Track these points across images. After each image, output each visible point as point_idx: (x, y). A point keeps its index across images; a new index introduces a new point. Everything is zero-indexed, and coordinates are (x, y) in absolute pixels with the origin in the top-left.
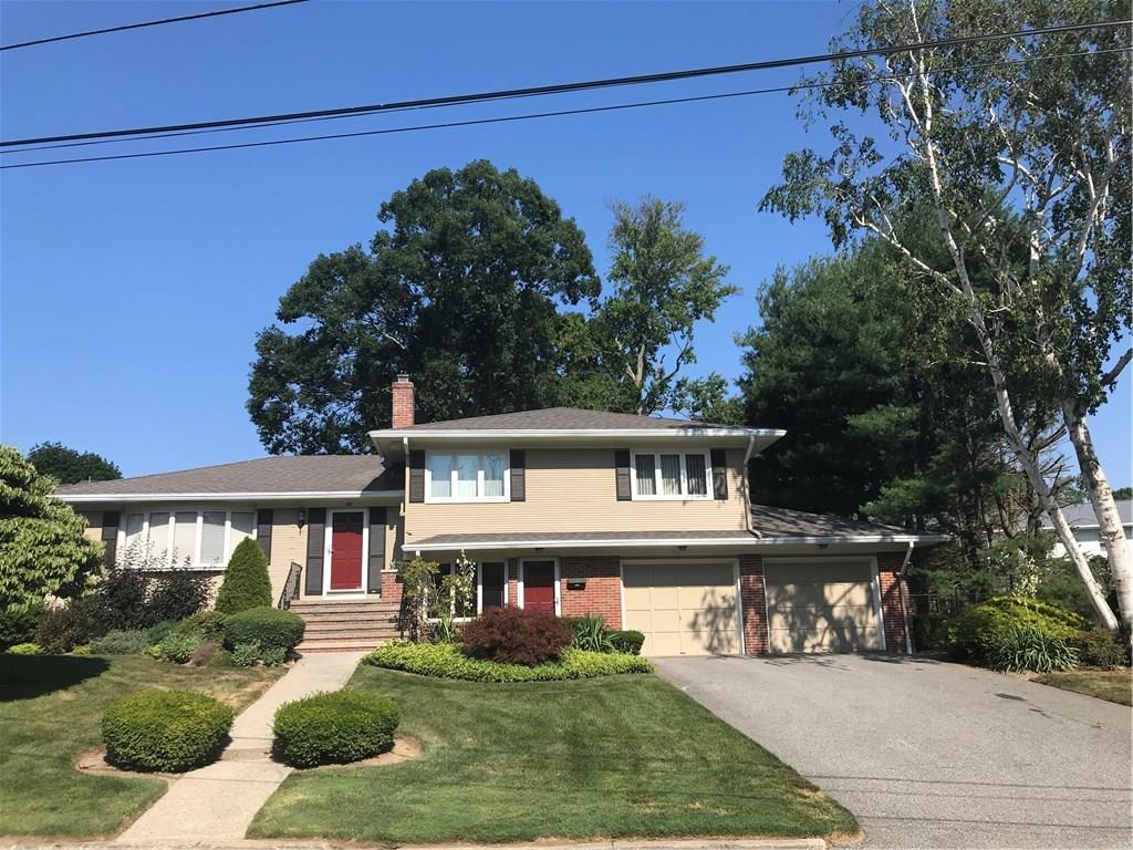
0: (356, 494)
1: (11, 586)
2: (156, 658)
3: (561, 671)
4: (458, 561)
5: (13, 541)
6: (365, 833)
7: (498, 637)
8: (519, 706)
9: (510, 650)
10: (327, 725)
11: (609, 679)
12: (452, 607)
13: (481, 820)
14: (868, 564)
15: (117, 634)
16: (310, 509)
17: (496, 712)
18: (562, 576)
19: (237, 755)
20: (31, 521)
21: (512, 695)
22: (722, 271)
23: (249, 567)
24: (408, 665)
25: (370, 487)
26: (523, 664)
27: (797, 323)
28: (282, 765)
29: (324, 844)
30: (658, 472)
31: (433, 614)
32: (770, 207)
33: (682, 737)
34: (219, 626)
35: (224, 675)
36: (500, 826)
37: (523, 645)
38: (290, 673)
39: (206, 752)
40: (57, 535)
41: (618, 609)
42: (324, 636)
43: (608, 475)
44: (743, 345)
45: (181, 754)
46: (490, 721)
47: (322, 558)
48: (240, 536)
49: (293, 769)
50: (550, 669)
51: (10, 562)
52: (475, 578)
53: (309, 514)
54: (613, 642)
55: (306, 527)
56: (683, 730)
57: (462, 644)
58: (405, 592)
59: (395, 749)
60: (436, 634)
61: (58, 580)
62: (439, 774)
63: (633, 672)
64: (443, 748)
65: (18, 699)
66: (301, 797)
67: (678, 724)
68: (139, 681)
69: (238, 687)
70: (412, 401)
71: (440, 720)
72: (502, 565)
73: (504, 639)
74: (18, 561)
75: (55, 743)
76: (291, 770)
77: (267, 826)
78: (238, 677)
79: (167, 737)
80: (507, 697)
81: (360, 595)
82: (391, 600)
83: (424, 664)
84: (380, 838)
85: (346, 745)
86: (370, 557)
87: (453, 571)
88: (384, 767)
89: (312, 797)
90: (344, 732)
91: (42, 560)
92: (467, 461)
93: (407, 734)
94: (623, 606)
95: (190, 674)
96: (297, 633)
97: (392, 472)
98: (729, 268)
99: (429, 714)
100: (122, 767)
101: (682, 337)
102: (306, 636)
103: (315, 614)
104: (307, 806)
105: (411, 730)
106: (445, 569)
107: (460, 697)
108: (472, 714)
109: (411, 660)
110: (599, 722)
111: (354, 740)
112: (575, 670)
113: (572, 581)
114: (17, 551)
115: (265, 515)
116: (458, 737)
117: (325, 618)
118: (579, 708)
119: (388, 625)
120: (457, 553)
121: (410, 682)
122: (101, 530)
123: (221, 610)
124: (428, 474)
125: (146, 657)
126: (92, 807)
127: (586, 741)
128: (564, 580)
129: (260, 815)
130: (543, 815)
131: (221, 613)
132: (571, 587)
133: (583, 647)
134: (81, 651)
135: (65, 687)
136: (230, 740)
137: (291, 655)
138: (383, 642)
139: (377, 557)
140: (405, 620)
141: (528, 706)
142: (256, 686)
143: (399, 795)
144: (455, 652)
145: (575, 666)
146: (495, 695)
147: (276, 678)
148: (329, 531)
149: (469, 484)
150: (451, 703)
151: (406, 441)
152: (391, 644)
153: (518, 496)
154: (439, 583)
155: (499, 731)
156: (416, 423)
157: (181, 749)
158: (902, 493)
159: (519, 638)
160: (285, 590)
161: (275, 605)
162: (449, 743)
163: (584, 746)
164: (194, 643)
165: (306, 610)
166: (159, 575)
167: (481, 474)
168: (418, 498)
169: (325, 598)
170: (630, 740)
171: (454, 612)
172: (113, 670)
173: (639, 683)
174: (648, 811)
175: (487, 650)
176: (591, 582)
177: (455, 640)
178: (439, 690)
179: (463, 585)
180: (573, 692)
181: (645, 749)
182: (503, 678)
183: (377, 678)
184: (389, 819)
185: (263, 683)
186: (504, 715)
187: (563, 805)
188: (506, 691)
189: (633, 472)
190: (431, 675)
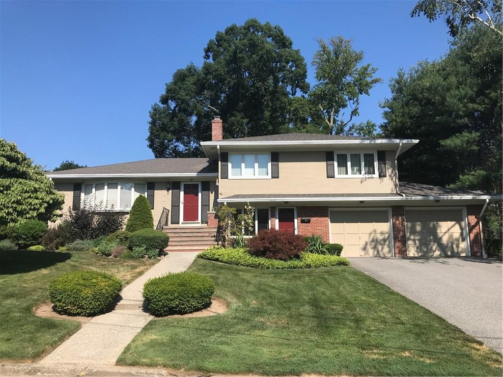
0: (194, 174)
1: (8, 214)
2: (97, 254)
3: (302, 264)
4: (246, 207)
5: (10, 190)
6: (190, 366)
7: (268, 245)
8: (281, 283)
9: (274, 252)
10: (172, 293)
11: (327, 268)
12: (243, 230)
13: (264, 359)
14: (461, 211)
15: (79, 241)
16: (172, 182)
17: (268, 286)
18: (298, 217)
19: (124, 307)
20: (21, 180)
21: (276, 276)
22: (374, 71)
23: (142, 209)
24: (220, 259)
25: (202, 171)
26: (281, 259)
27: (412, 95)
28: (147, 314)
29: (164, 371)
30: (349, 164)
31: (233, 234)
32: (417, 14)
33: (380, 304)
34: (126, 238)
35: (126, 262)
36: (277, 364)
37: (281, 249)
38: (161, 261)
39: (105, 305)
40: (35, 188)
41: (327, 233)
42: (179, 244)
43: (323, 164)
44: (383, 107)
45: (91, 307)
46: (265, 291)
47: (179, 206)
48: (138, 195)
49: (153, 317)
50: (296, 263)
51: (7, 200)
52: (254, 216)
53: (173, 185)
54: (326, 249)
55: (170, 191)
56: (379, 299)
57: (248, 249)
58: (219, 222)
59: (213, 305)
60: (235, 244)
61: (36, 212)
62: (237, 324)
63: (339, 265)
64: (239, 306)
65: (19, 273)
66: (154, 337)
67: (374, 295)
68: (84, 264)
69: (132, 269)
70: (221, 129)
71: (237, 289)
72: (268, 210)
73: (271, 246)
74: (12, 201)
75: (28, 298)
76: (151, 318)
77: (129, 357)
78: (133, 263)
79: (82, 297)
80: (274, 277)
81: (198, 224)
82: (213, 226)
83: (228, 258)
84: (200, 369)
85: (183, 304)
86: (202, 206)
87: (243, 212)
88: (205, 318)
89: (159, 337)
90: (182, 296)
91: (27, 201)
92: (249, 158)
93: (219, 297)
94: (330, 231)
95: (109, 262)
96: (165, 242)
97: (212, 165)
98: (377, 69)
99: (231, 286)
100: (59, 313)
101: (353, 103)
102: (170, 243)
103: (175, 233)
104: (156, 344)
105: (221, 295)
106: (239, 212)
107: (248, 276)
108: (255, 287)
109: (222, 256)
110: (328, 293)
111: (188, 301)
112: (309, 263)
113: (303, 218)
114: (12, 195)
115: (151, 185)
116: (248, 300)
117: (180, 235)
118: (315, 284)
119: (211, 239)
120: (246, 203)
121: (221, 268)
122: (73, 192)
123: (128, 231)
124: (230, 165)
125: (92, 253)
126: (31, 340)
127: (322, 304)
128: (300, 218)
129: (128, 349)
130: (304, 357)
131: (127, 232)
132: (303, 221)
133: (311, 252)
134: (62, 249)
135: (45, 267)
136: (120, 298)
137: (162, 253)
138: (208, 247)
139: (205, 206)
140: (219, 236)
141: (286, 283)
142: (142, 268)
143: (212, 339)
144: (245, 252)
145: (309, 261)
146: (267, 275)
147: (153, 264)
148: (182, 193)
149: (251, 170)
150: (243, 280)
151: (218, 147)
152: (212, 248)
153: (275, 175)
154: (236, 218)
155: (270, 297)
156: (223, 139)
157: (91, 304)
158: (471, 178)
159: (279, 246)
160: (160, 221)
161: (155, 228)
162: (243, 303)
163: (322, 308)
164: (114, 247)
165: (171, 231)
166: (99, 214)
167: (256, 165)
168: (225, 176)
169: (181, 225)
170: (349, 305)
171: (244, 233)
172: (73, 258)
173: (344, 271)
174: (374, 357)
175: (262, 252)
176: (313, 219)
177: (245, 246)
178: (237, 272)
179: (248, 219)
180: (309, 275)
181: (360, 312)
182: (270, 266)
183: (204, 266)
184: (206, 356)
185: (146, 267)
186: (273, 287)
187: (316, 350)
188: (273, 273)
189: (336, 164)
190: (233, 264)
